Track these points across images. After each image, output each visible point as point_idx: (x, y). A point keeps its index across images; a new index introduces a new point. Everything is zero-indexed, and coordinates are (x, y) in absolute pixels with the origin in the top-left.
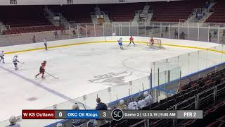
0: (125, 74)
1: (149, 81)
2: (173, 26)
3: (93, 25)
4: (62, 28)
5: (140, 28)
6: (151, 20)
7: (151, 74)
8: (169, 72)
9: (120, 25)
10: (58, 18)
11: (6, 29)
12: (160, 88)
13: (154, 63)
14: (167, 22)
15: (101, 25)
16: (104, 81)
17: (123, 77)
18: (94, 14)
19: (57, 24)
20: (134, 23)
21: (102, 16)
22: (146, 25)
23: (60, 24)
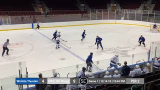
0: (128, 49)
3: (108, 11)
4: (86, 12)
5: (143, 15)
7: (150, 51)
9: (128, 12)
10: (83, 5)
11: (49, 11)
13: (153, 43)
15: (114, 11)
17: (127, 51)
18: (109, 3)
19: (82, 10)
20: (140, 11)
21: (115, 5)
22: (149, 13)
23: (85, 10)
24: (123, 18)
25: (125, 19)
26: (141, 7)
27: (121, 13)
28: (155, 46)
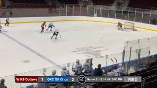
1: (122, 56)
2: (146, 13)
3: (79, 6)
5: (117, 12)
6: (128, 6)
7: (124, 51)
8: (140, 50)
9: (101, 8)
11: (10, 4)
12: (130, 63)
13: (128, 42)
14: (141, 9)
15: (86, 6)
16: (85, 53)
20: (113, 8)
22: (123, 10)
23: (53, 4)
24: (95, 15)
25: (98, 16)
26: (115, 3)
27: (94, 9)
28: (129, 46)
